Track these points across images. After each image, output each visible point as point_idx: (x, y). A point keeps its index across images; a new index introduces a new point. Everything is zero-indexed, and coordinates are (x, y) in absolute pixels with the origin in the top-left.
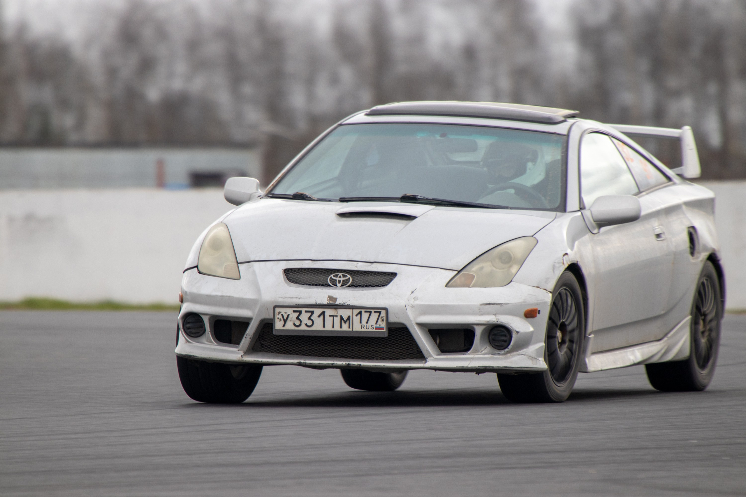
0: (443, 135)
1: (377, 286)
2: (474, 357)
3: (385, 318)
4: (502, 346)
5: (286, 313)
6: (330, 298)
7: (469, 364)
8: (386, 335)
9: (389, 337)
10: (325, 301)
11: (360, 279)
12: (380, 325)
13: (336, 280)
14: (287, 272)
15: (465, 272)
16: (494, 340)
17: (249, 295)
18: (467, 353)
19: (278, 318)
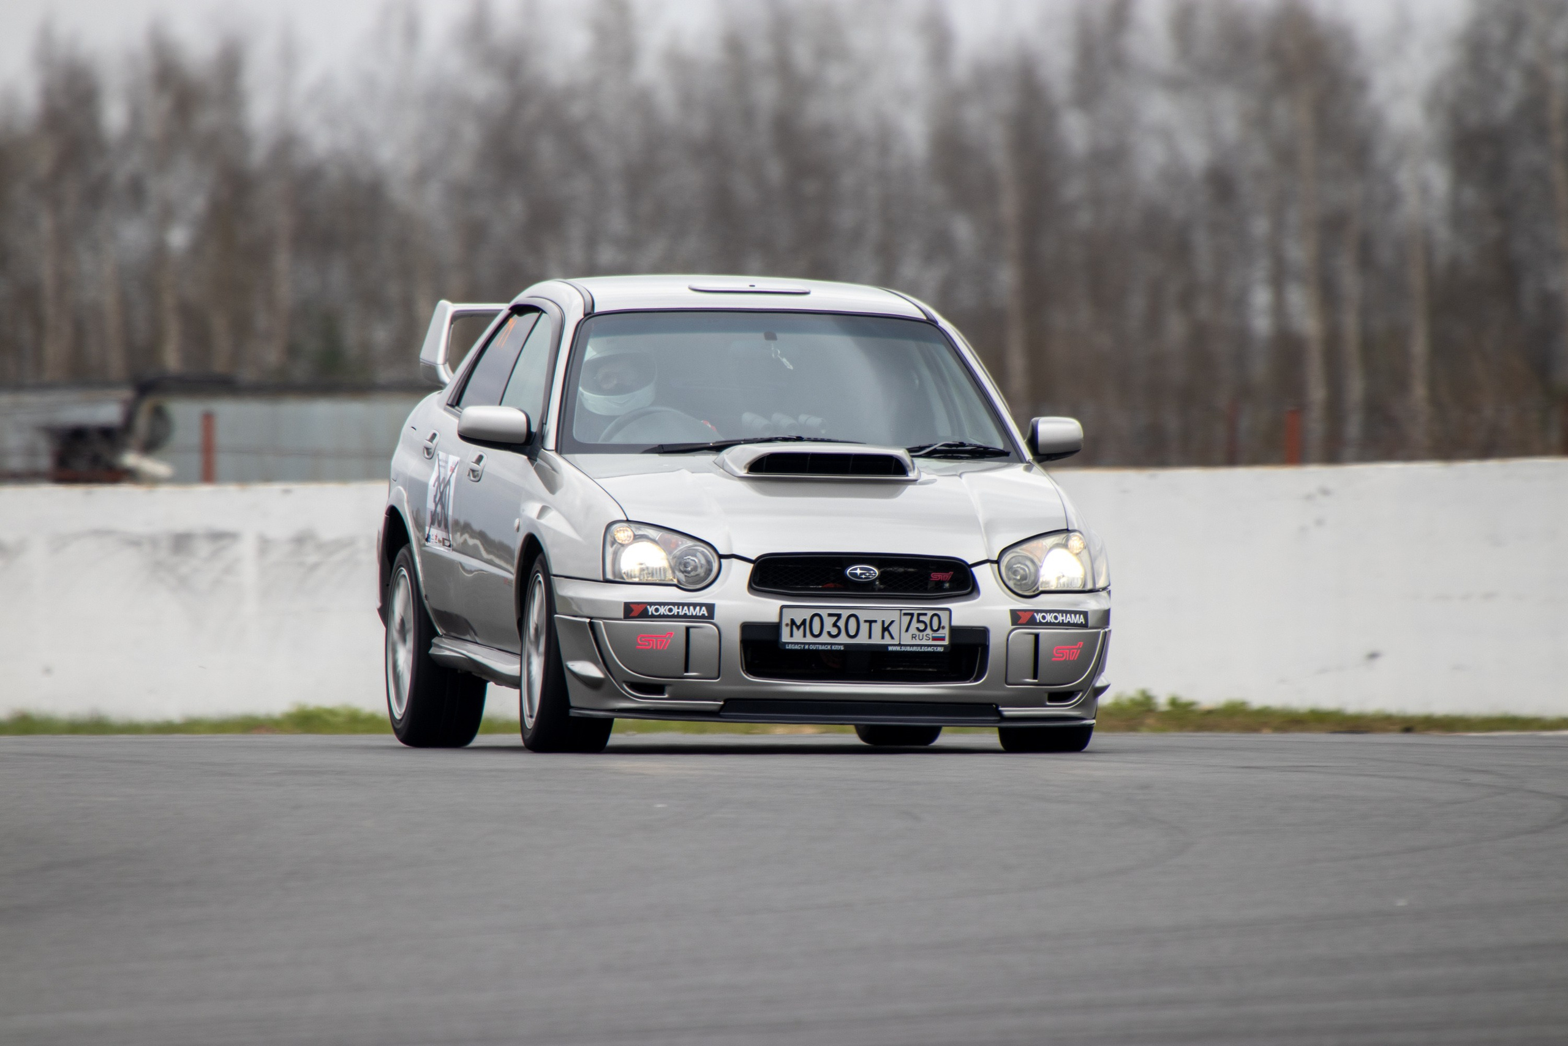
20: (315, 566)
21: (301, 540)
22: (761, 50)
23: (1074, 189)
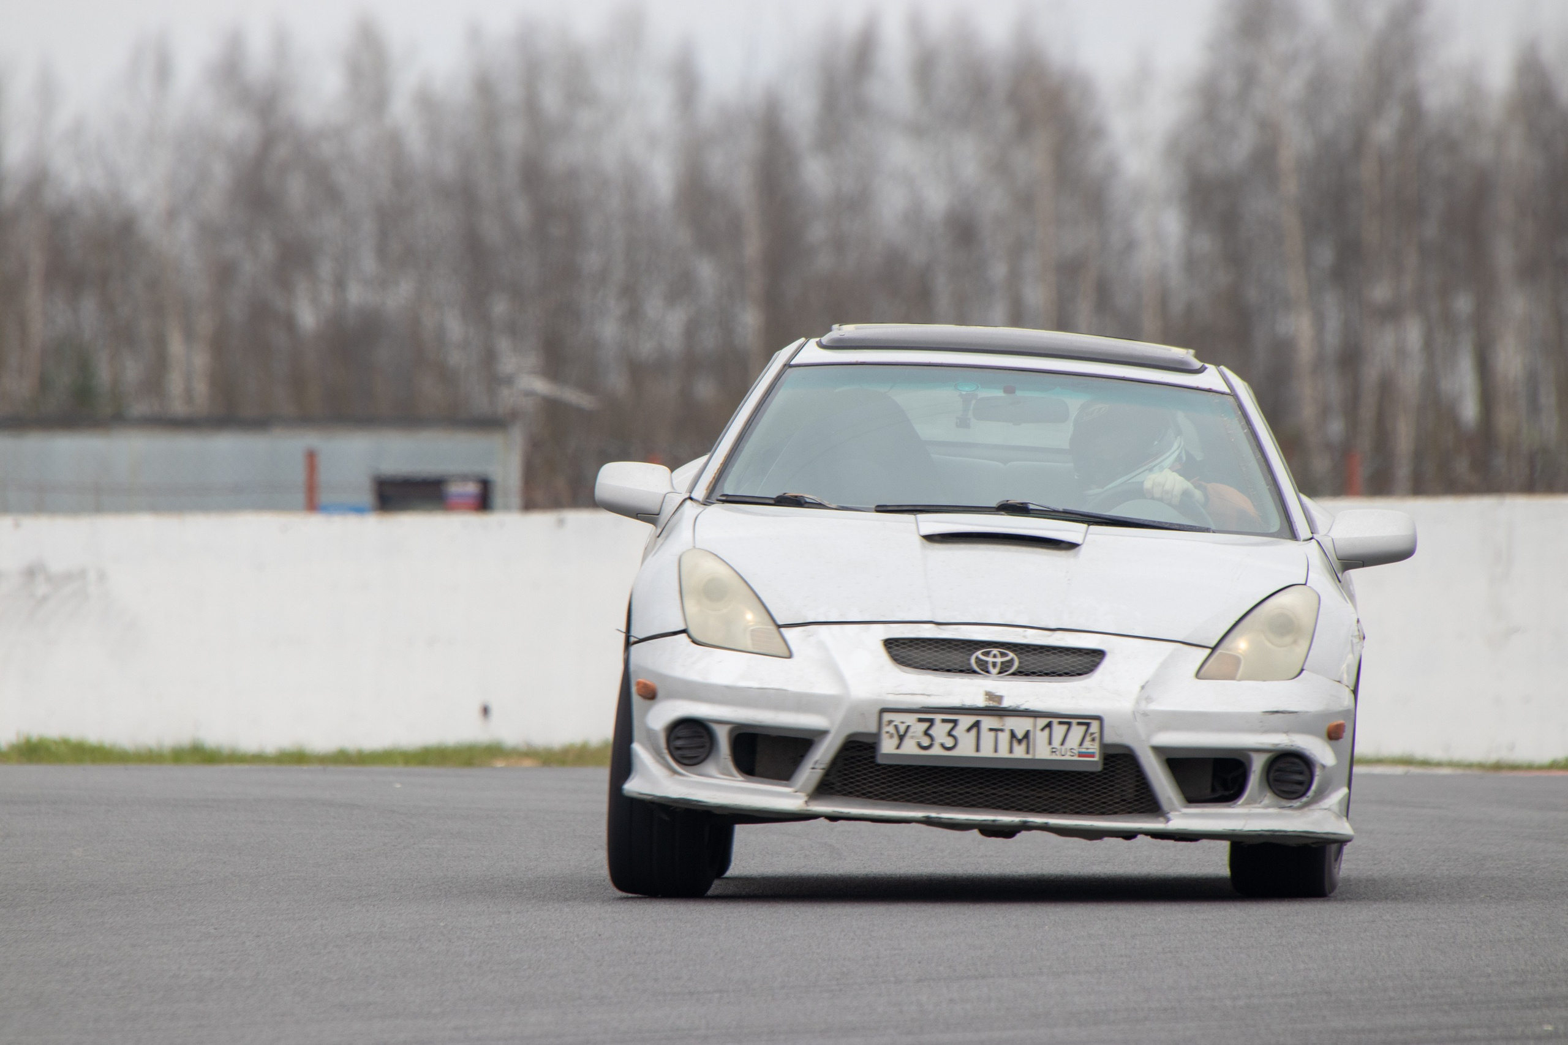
0: (1009, 390)
1: (1067, 674)
2: (1251, 812)
3: (1097, 735)
4: (1293, 793)
5: (903, 723)
6: (990, 696)
7: (1245, 826)
8: (1099, 768)
9: (1105, 771)
10: (981, 702)
11: (1032, 661)
12: (1087, 749)
13: (987, 662)
14: (890, 644)
15: (1224, 652)
16: (1276, 780)
17: (823, 686)
18: (1235, 803)
19: (887, 732)
20: (45, 598)
21: (31, 573)
22: (511, 93)
23: (817, 232)
